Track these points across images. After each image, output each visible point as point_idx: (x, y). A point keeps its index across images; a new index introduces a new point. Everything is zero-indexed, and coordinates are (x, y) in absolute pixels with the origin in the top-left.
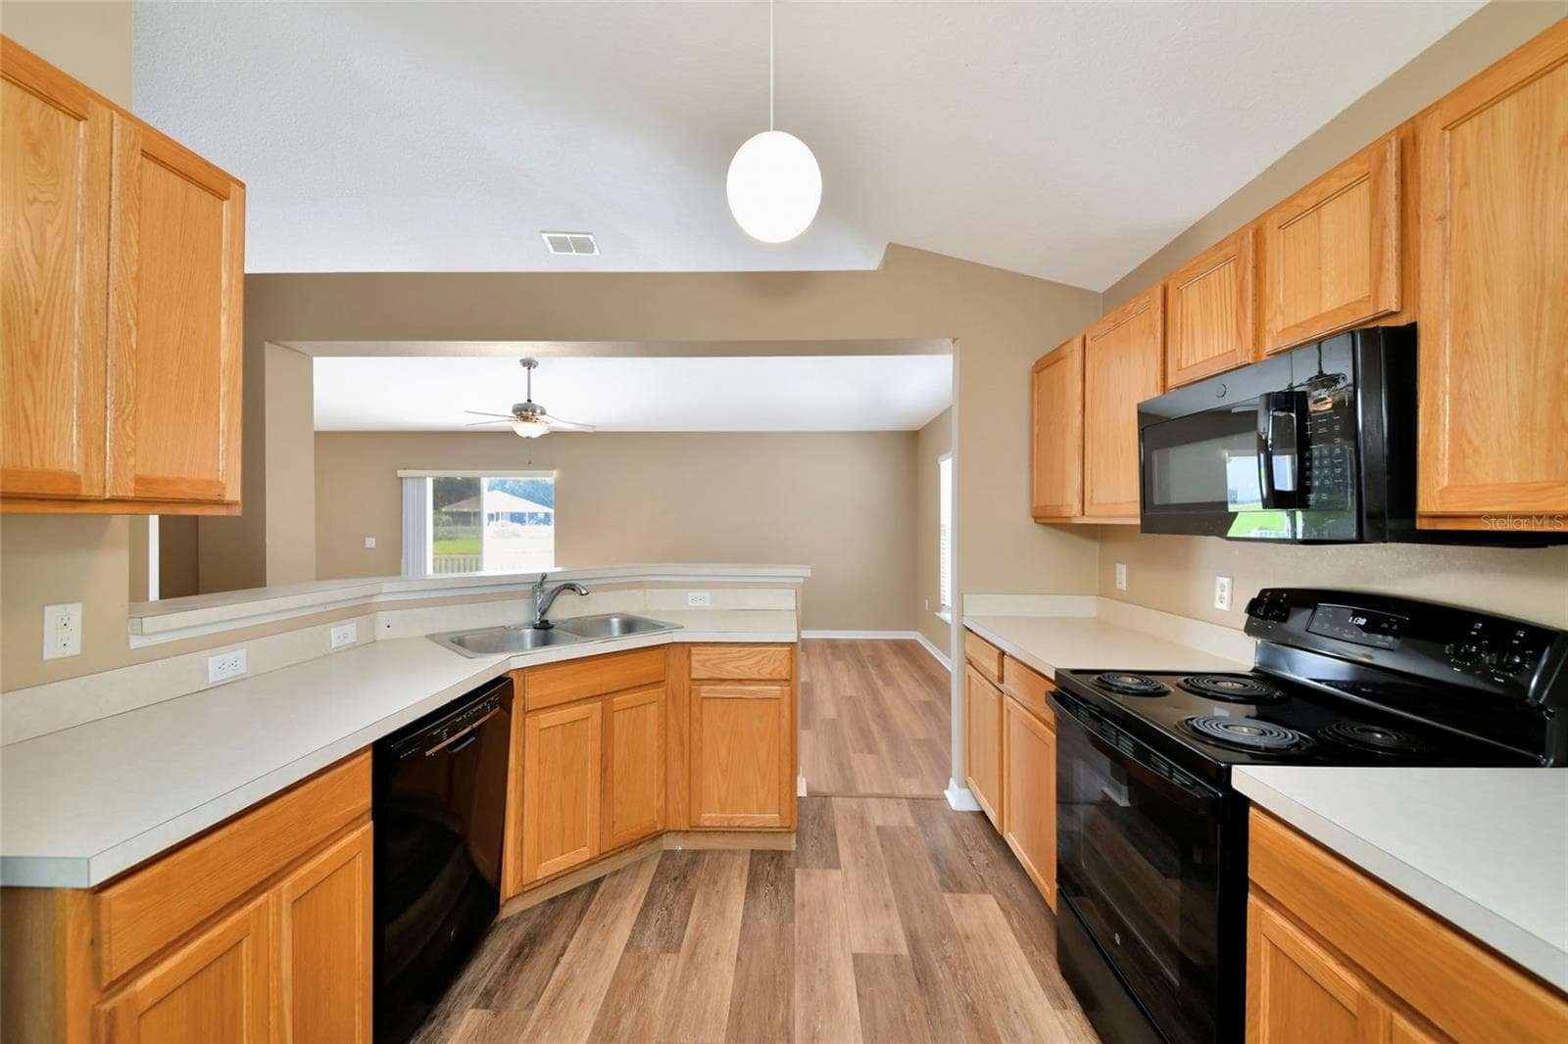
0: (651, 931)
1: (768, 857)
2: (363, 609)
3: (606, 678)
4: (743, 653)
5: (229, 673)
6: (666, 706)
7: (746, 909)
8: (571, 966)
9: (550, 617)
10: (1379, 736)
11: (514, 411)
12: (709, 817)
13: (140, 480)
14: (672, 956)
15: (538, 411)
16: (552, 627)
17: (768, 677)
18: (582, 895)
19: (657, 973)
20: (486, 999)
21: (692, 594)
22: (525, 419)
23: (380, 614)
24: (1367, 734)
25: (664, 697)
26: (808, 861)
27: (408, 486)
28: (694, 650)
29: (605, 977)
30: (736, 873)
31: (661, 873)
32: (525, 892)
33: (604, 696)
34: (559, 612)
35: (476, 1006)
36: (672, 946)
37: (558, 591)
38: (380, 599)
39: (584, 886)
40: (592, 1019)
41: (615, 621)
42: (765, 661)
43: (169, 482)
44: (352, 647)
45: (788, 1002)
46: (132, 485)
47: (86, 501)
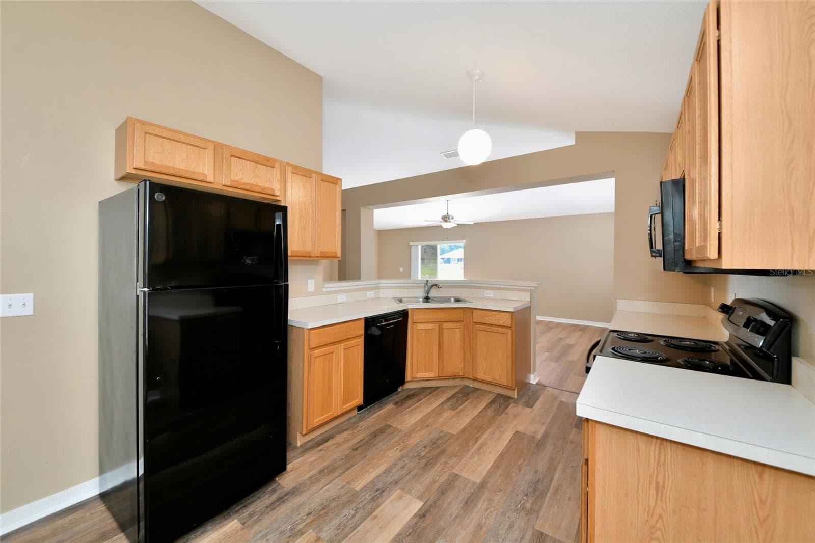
0: (449, 403)
1: (504, 397)
2: (377, 288)
3: (441, 316)
4: (493, 314)
5: (342, 300)
6: (464, 331)
7: (485, 408)
8: (421, 404)
9: (430, 296)
10: (707, 363)
11: (442, 219)
12: (481, 375)
13: (321, 252)
14: (452, 411)
15: (451, 218)
16: (430, 298)
17: (501, 325)
18: (433, 389)
19: (445, 413)
20: (396, 404)
21: (486, 292)
22: (446, 221)
23: (381, 290)
24: (702, 362)
25: (463, 327)
26: (520, 403)
27: (413, 248)
28: (474, 311)
29: (429, 409)
30: (488, 397)
31: (461, 391)
32: (413, 381)
33: (440, 323)
34: (433, 293)
35: (393, 404)
36: (453, 408)
37: (432, 286)
38: (380, 285)
39: (434, 387)
40: (421, 416)
41: (452, 299)
42: (501, 318)
43: (326, 253)
44: (373, 299)
45: (482, 434)
46: (319, 253)
47: (312, 257)
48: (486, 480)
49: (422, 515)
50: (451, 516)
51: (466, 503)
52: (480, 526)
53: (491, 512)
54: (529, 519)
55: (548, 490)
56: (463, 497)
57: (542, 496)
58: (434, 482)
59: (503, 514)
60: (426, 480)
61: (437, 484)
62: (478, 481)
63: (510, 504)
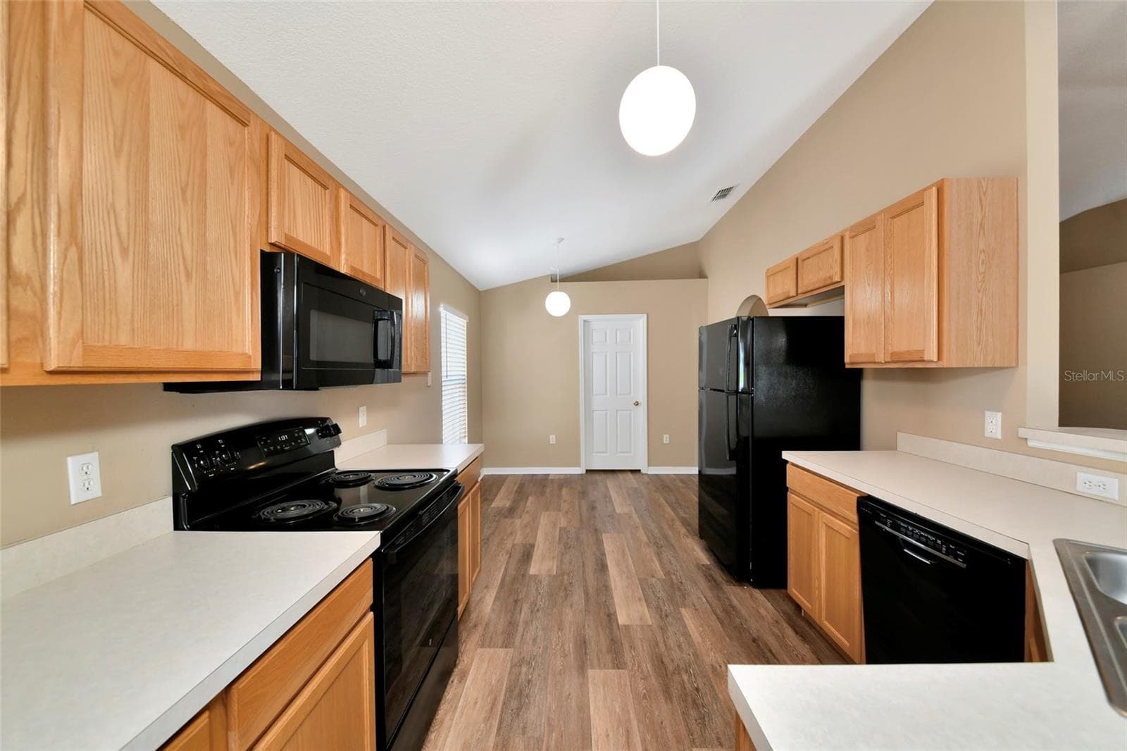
48: (583, 678)
49: (611, 617)
50: (588, 626)
51: (585, 642)
52: (560, 629)
53: (557, 645)
54: (520, 655)
55: (504, 703)
56: (592, 647)
57: (510, 690)
58: (632, 647)
59: (546, 648)
60: (642, 646)
61: (626, 646)
62: (590, 672)
63: (543, 661)
